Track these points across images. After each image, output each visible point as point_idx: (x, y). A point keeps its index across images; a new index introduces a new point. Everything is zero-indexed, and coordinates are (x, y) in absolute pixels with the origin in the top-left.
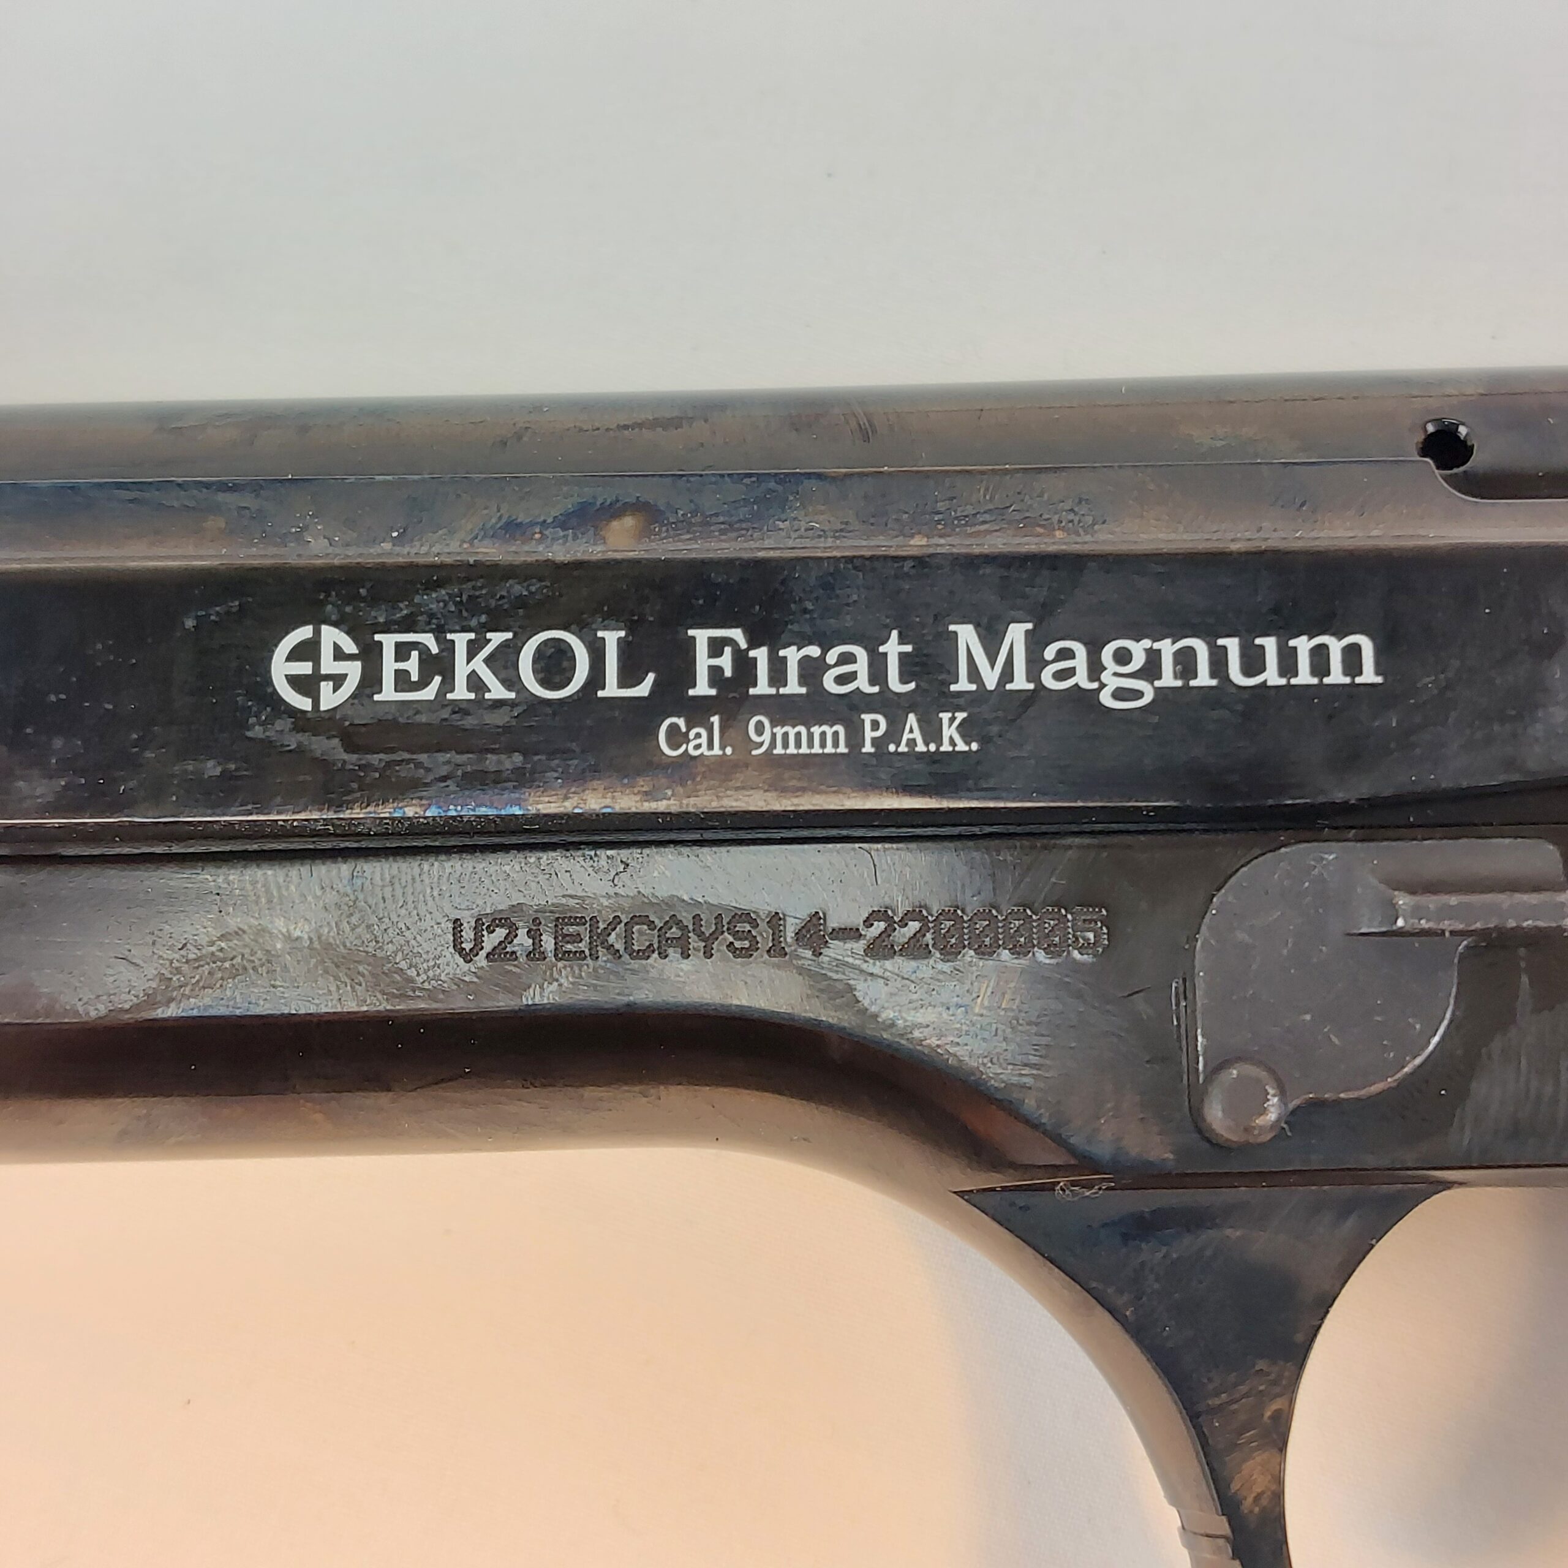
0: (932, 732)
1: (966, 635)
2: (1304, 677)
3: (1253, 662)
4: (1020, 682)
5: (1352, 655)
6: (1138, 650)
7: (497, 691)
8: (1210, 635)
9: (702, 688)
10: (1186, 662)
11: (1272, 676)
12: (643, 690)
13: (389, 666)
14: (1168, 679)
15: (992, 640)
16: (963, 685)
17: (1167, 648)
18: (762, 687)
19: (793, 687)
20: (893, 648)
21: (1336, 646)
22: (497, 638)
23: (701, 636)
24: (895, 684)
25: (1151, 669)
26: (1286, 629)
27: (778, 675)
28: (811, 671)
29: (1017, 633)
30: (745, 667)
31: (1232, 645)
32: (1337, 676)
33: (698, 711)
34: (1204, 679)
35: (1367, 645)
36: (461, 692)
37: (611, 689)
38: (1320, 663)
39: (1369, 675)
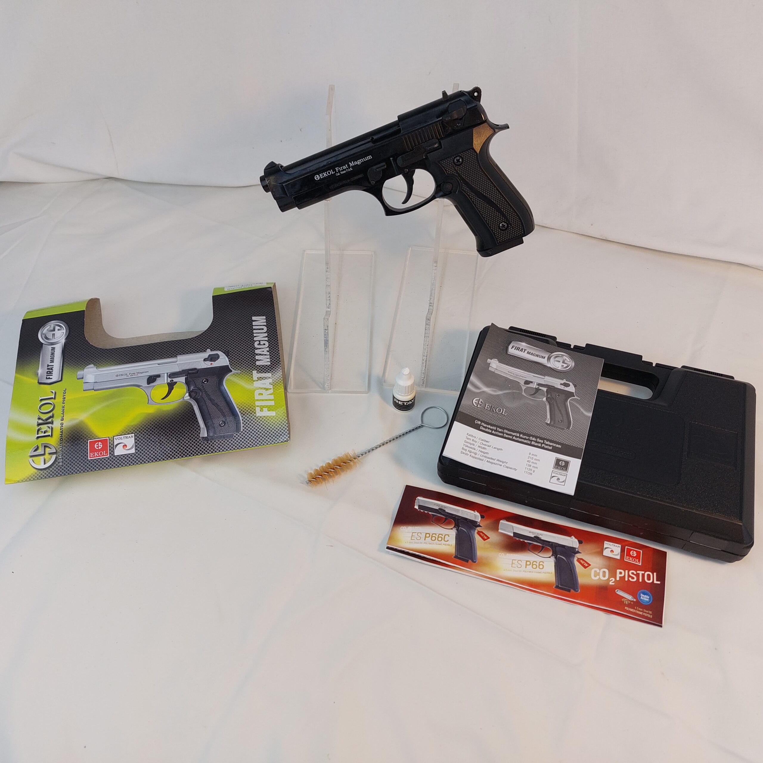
0: (350, 169)
1: (350, 163)
2: (368, 159)
3: (365, 159)
4: (354, 165)
5: (370, 157)
6: (359, 161)
7: (327, 175)
8: (362, 158)
9: (337, 171)
10: (362, 161)
11: (366, 160)
12: (334, 172)
13: (321, 176)
14: (361, 162)
15: (351, 163)
16: (351, 166)
17: (360, 160)
18: (340, 170)
19: (342, 169)
20: (346, 165)
21: (369, 157)
22: (326, 172)
23: (336, 168)
24: (347, 167)
25: (360, 162)
26: (366, 157)
27: (341, 169)
28: (343, 168)
29: (352, 162)
30: (339, 169)
31: (364, 159)
32: (370, 158)
33: (338, 173)
34: (363, 161)
35: (371, 156)
36: (325, 176)
37: (333, 173)
38: (369, 158)
39: (371, 158)
